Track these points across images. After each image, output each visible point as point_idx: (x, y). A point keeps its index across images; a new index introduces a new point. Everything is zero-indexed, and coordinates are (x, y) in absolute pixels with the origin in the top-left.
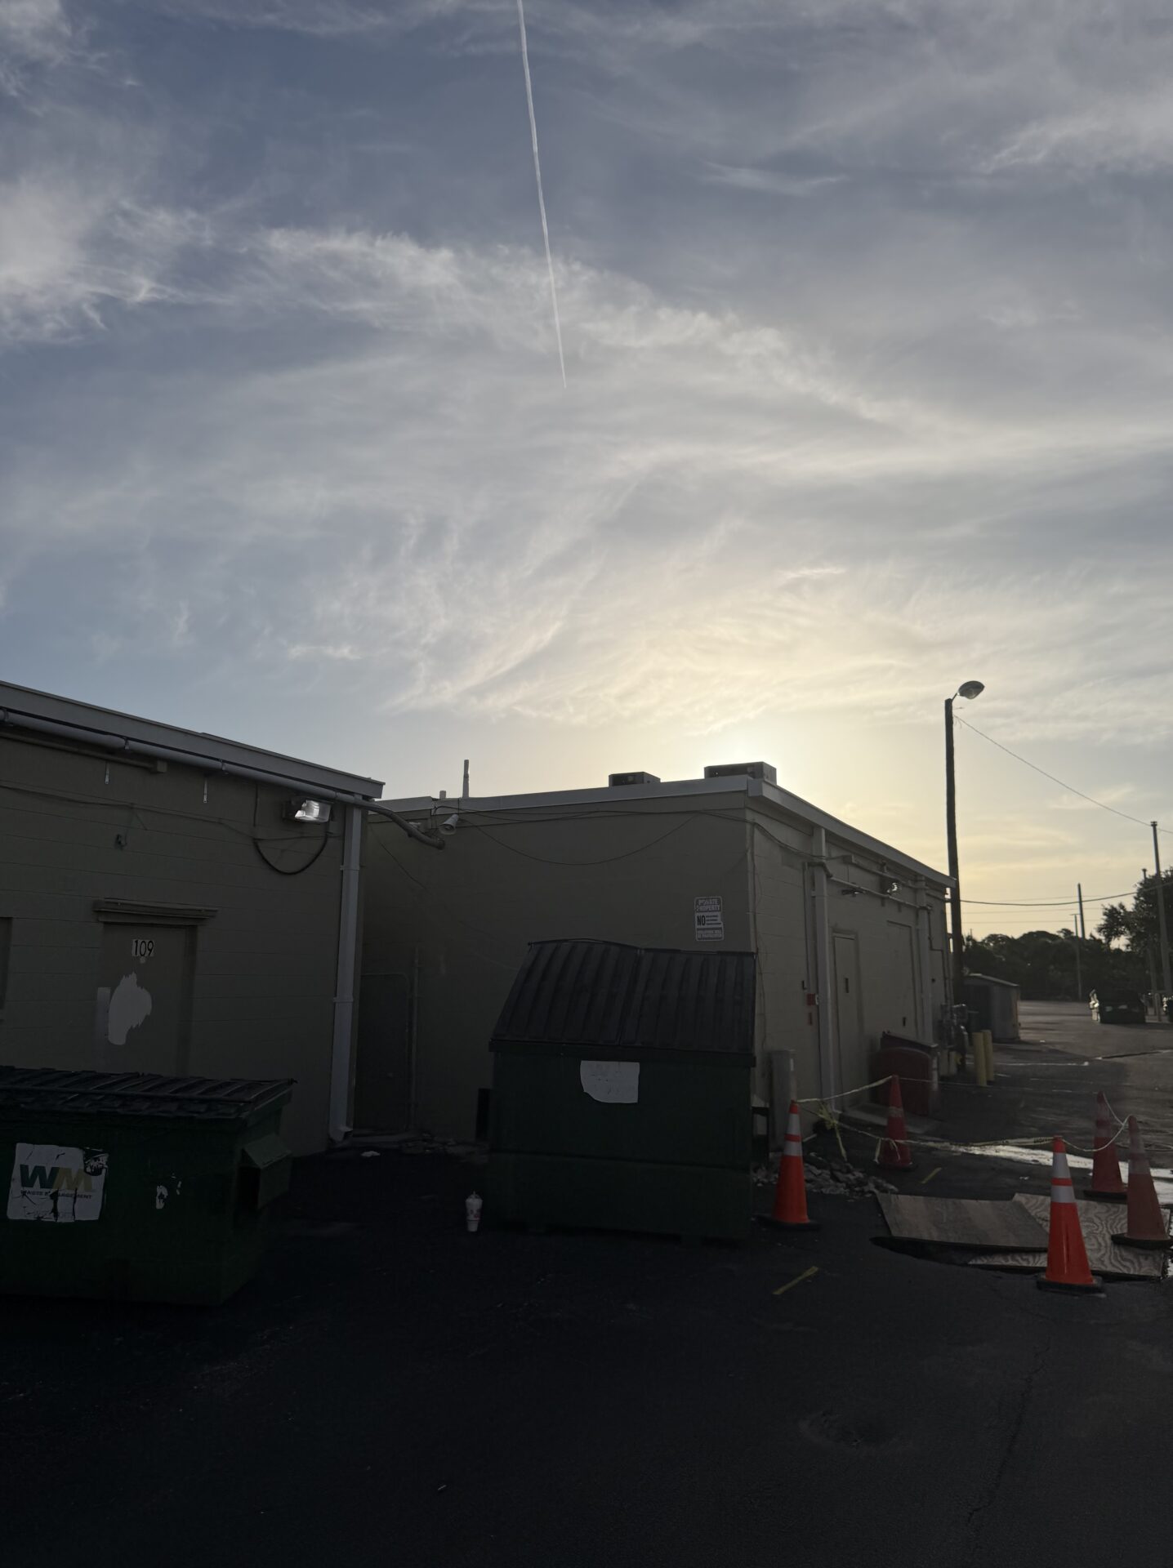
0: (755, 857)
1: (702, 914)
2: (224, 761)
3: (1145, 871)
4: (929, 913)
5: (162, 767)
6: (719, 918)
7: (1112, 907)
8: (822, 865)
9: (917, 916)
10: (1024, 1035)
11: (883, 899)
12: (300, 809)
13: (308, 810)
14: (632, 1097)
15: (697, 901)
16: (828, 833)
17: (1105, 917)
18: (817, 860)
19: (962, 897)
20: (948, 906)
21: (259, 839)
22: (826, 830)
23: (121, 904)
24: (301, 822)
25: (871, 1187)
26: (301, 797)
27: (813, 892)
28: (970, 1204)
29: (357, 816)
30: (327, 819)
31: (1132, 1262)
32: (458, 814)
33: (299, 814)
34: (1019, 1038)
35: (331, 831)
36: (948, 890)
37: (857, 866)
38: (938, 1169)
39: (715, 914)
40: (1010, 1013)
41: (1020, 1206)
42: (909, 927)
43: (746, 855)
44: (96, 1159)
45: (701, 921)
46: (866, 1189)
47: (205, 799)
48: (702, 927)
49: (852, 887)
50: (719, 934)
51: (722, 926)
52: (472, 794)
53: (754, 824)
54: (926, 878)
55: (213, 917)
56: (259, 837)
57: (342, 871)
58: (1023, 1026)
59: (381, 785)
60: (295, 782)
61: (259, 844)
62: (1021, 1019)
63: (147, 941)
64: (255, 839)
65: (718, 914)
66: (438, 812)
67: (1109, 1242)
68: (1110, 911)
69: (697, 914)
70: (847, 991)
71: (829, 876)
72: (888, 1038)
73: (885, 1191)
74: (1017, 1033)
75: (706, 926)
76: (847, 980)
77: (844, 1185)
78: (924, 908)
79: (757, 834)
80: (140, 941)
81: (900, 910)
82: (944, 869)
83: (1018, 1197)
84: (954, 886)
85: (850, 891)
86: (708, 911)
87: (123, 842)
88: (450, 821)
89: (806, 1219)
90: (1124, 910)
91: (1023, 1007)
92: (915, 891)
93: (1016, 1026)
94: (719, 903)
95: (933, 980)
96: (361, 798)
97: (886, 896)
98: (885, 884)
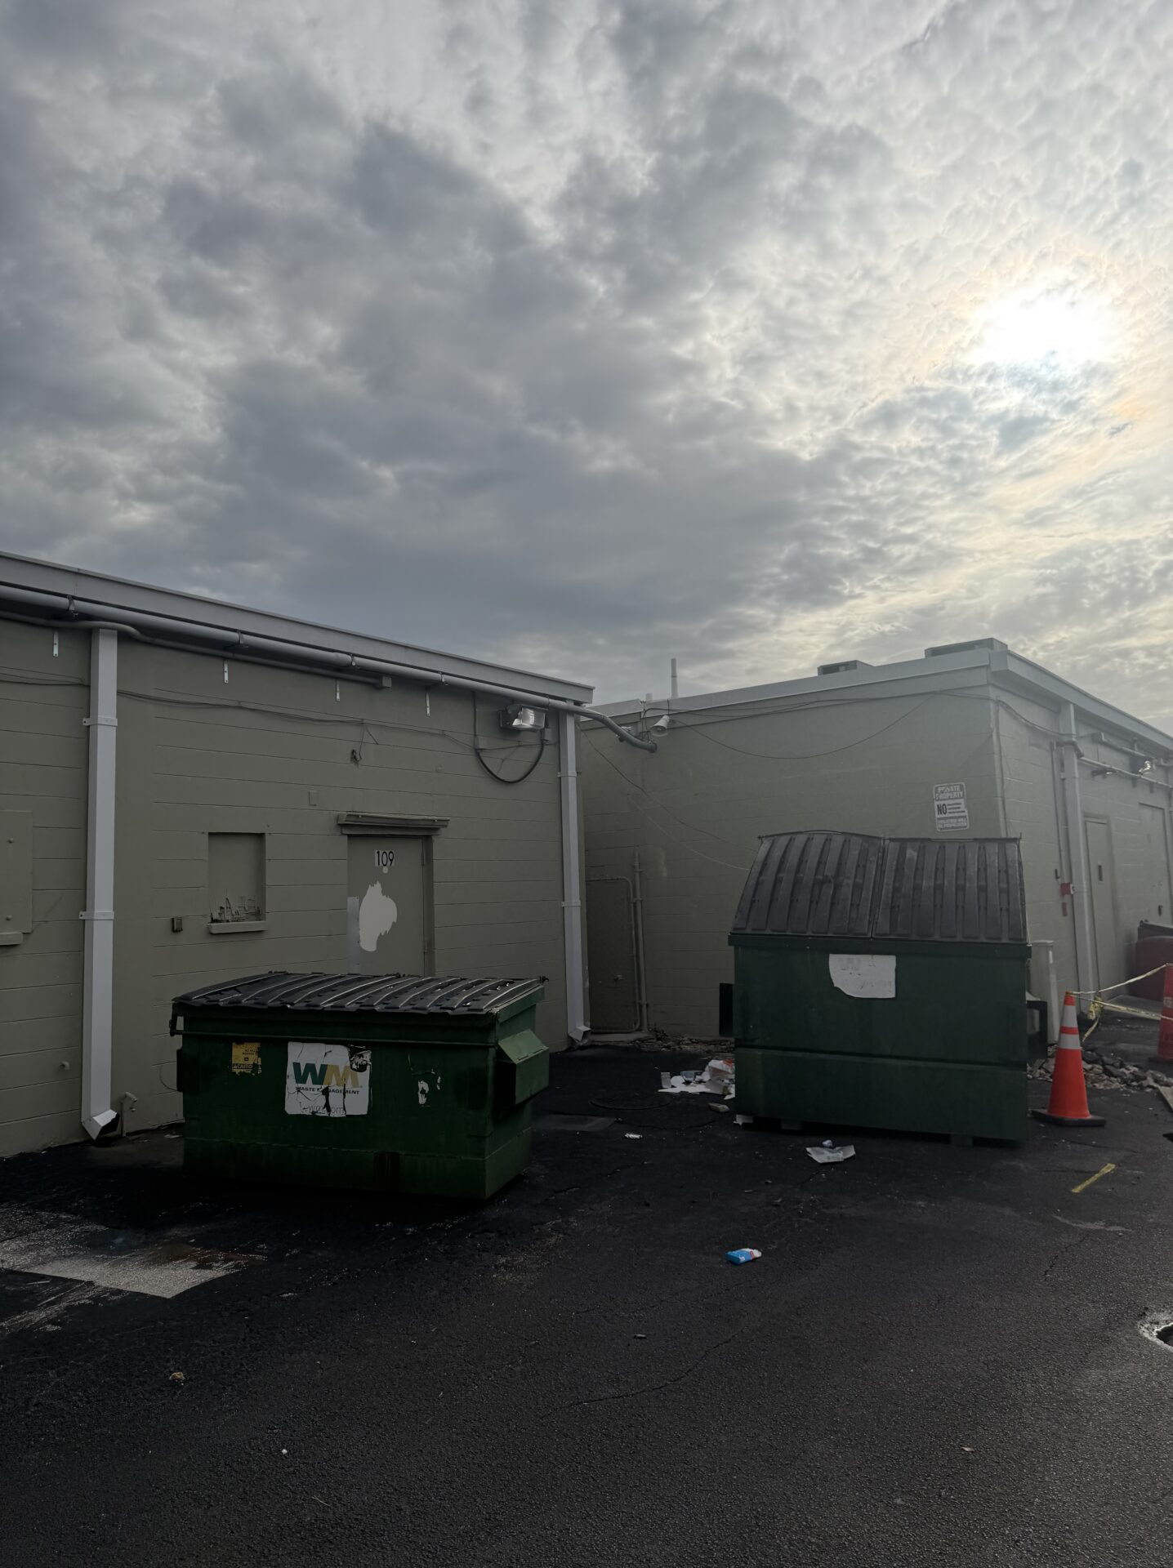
0: (1001, 738)
1: (942, 803)
2: (445, 674)
5: (387, 682)
6: (963, 807)
8: (1073, 744)
9: (1170, 796)
11: (1135, 779)
12: (516, 717)
13: (524, 718)
15: (937, 789)
16: (1077, 709)
18: (1066, 739)
21: (481, 749)
22: (1074, 705)
23: (362, 816)
24: (518, 730)
25: (1150, 1081)
26: (516, 706)
27: (1062, 774)
29: (570, 722)
30: (542, 726)
32: (668, 715)
33: (516, 723)
35: (546, 738)
37: (1104, 744)
39: (957, 801)
42: (1161, 809)
43: (992, 736)
44: (361, 1056)
46: (1144, 1083)
47: (428, 712)
48: (940, 816)
49: (1102, 767)
50: (965, 822)
51: (966, 814)
52: (682, 693)
53: (998, 702)
55: (446, 826)
56: (481, 747)
57: (560, 778)
59: (591, 689)
60: (509, 690)
61: (481, 755)
63: (388, 852)
64: (476, 750)
65: (962, 801)
66: (648, 714)
69: (936, 803)
70: (1101, 878)
71: (1080, 755)
72: (1145, 928)
73: (1165, 1085)
75: (947, 815)
79: (1002, 712)
80: (381, 852)
81: (1152, 791)
85: (1101, 772)
86: (950, 799)
87: (358, 757)
88: (662, 723)
89: (1088, 1115)
92: (1167, 769)
94: (962, 789)
96: (572, 704)
97: (1138, 775)
98: (1136, 764)
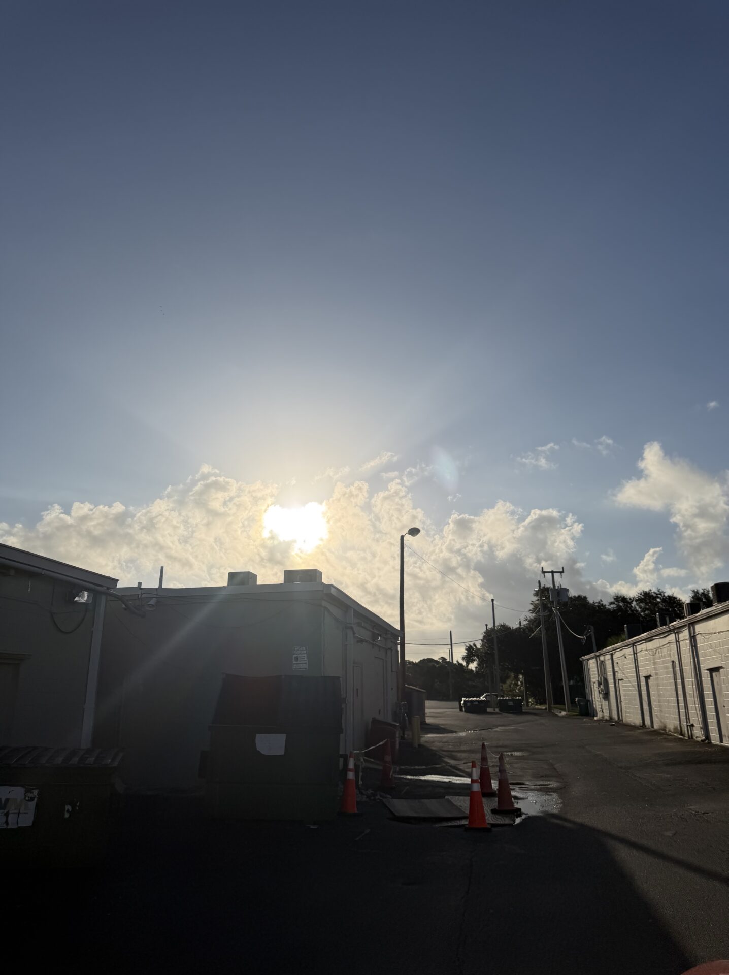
0: (325, 625)
1: (296, 656)
2: (43, 569)
3: (486, 625)
4: (391, 652)
5: (12, 572)
6: (305, 658)
7: (471, 646)
8: (352, 628)
9: (386, 653)
10: (429, 720)
11: (373, 644)
12: (77, 595)
13: (82, 597)
14: (281, 752)
15: (294, 650)
16: (354, 610)
17: (466, 651)
18: (349, 625)
19: (406, 642)
20: (399, 646)
22: (354, 609)
24: (76, 602)
25: (378, 797)
26: (79, 590)
27: (346, 641)
28: (426, 801)
29: (103, 598)
30: (90, 601)
31: (501, 819)
32: (156, 597)
33: (76, 599)
34: (425, 721)
35: (89, 608)
36: (399, 639)
37: (363, 627)
38: (408, 787)
39: (303, 655)
40: (422, 708)
41: (449, 801)
42: (383, 659)
43: (320, 624)
44: (31, 793)
45: (296, 659)
46: (377, 798)
47: (29, 590)
48: (296, 662)
49: (362, 639)
50: (306, 666)
51: (307, 662)
52: (164, 586)
53: (325, 608)
54: (391, 632)
55: (30, 658)
56: (54, 612)
57: (92, 632)
58: (428, 715)
59: (116, 581)
60: (76, 581)
61: (54, 616)
62: (427, 711)
64: (51, 613)
65: (305, 655)
66: (143, 596)
67: (490, 813)
68: (468, 647)
69: (294, 656)
70: (357, 696)
71: (354, 633)
72: (375, 721)
73: (386, 798)
74: (425, 719)
75: (298, 662)
76: (357, 689)
77: (365, 796)
78: (389, 649)
79: (326, 613)
81: (379, 650)
82: (397, 626)
83: (446, 797)
84: (402, 636)
85: (361, 641)
86: (300, 654)
88: (152, 602)
89: (356, 811)
90: (476, 647)
91: (428, 703)
92: (386, 639)
93: (423, 715)
94: (306, 649)
95: (392, 689)
96: (106, 588)
97: (375, 643)
98: (374, 637)
